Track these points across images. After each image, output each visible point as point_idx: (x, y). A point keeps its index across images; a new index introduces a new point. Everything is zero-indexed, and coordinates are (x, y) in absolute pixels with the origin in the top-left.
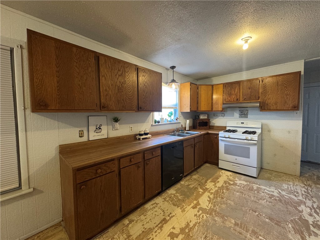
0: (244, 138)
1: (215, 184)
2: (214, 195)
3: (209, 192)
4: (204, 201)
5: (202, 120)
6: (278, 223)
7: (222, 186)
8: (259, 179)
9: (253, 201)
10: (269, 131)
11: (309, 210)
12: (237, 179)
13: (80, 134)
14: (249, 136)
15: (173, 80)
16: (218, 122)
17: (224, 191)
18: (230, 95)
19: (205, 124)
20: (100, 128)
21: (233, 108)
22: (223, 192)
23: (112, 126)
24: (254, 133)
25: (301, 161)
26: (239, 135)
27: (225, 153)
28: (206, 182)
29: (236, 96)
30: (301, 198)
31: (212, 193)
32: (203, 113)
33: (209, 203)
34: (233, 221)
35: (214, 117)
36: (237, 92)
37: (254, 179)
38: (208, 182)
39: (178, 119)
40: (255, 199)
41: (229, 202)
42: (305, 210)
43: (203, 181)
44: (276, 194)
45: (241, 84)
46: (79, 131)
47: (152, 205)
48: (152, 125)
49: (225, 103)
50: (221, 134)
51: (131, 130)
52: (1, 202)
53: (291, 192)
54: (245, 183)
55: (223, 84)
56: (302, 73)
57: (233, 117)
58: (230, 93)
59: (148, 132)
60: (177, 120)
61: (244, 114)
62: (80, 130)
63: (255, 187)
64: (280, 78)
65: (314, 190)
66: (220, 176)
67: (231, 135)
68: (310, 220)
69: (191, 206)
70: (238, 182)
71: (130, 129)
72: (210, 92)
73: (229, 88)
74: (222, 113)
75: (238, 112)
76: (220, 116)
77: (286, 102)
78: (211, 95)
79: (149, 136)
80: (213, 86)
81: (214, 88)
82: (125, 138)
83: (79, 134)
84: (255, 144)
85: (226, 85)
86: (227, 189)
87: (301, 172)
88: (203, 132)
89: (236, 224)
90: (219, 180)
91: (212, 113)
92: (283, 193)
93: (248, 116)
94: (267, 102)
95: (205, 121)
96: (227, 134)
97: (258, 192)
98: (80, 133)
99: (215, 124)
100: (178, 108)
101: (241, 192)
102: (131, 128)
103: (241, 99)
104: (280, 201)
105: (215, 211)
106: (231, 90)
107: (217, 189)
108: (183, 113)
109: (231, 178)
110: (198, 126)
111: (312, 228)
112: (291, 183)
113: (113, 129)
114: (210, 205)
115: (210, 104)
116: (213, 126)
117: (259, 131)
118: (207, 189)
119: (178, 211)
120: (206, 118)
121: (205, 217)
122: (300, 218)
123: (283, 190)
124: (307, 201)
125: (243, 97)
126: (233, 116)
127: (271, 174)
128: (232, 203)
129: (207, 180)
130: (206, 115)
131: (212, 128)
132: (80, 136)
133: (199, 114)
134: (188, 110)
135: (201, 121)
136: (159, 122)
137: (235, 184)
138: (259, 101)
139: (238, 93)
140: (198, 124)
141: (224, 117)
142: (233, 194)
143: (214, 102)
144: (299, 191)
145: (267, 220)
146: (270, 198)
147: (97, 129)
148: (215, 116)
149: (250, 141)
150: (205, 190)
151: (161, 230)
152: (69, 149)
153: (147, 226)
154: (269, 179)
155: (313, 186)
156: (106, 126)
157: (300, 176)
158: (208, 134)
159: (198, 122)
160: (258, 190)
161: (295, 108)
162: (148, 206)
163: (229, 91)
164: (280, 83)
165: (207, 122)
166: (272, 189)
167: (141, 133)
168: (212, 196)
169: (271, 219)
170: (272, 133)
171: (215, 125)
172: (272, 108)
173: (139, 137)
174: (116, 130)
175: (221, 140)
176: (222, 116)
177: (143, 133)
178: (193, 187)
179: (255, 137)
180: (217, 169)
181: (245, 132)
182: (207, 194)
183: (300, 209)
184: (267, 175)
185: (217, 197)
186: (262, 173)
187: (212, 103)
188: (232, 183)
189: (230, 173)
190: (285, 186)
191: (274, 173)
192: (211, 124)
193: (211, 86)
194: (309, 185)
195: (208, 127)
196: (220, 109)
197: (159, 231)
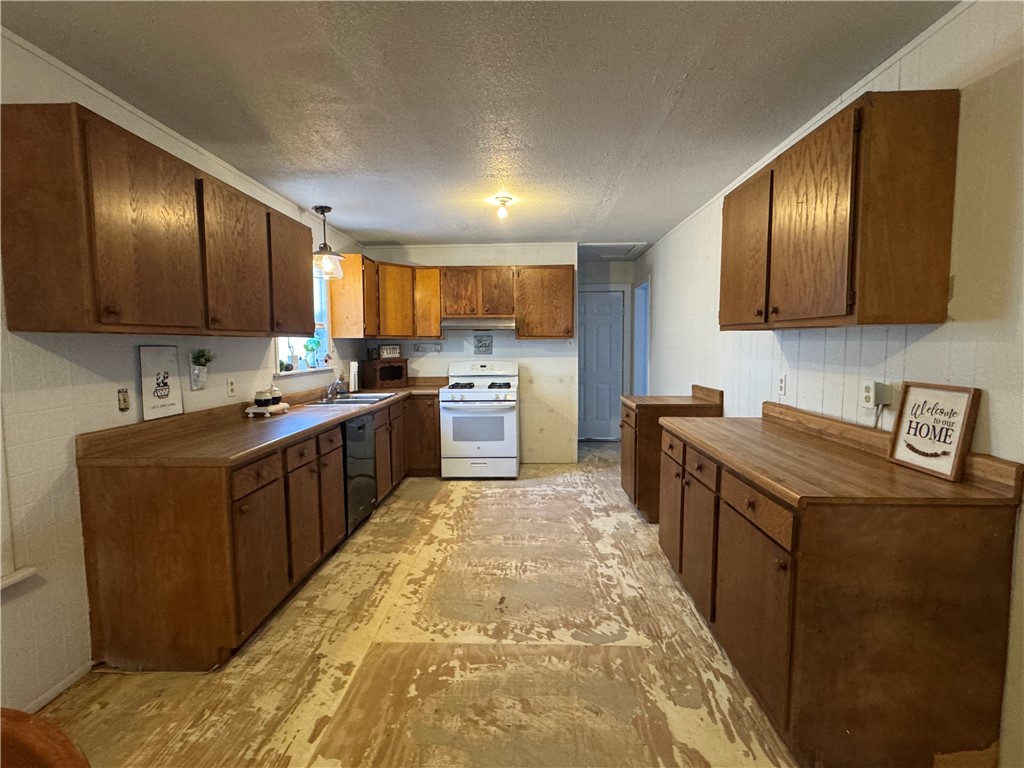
0: (493, 397)
1: (449, 505)
2: (455, 518)
3: (443, 517)
4: (441, 530)
5: (388, 361)
6: (558, 520)
7: (463, 504)
8: (523, 479)
9: (520, 509)
10: (531, 381)
11: (590, 498)
12: (484, 489)
13: (122, 402)
14: (502, 393)
15: (325, 244)
16: (424, 366)
17: (471, 509)
18: (457, 297)
19: (396, 373)
20: (166, 384)
21: (460, 331)
22: (469, 512)
23: (187, 378)
24: (508, 386)
25: (579, 441)
26: (481, 391)
27: (454, 440)
28: (427, 507)
29: (471, 303)
30: (580, 488)
31: (449, 519)
32: (393, 341)
33: (453, 531)
34: (501, 537)
35: (416, 353)
36: (472, 293)
37: (512, 483)
38: (431, 505)
39: (330, 358)
40: (523, 506)
41: (485, 520)
42: (586, 499)
43: (422, 506)
44: (549, 492)
45: (480, 273)
46: (119, 392)
47: (337, 566)
48: (276, 377)
49: (446, 316)
50: (445, 393)
51: (232, 390)
52: (3, 590)
53: (568, 485)
54: (501, 491)
55: (441, 268)
56: (576, 268)
57: (461, 353)
58: (457, 293)
59: (278, 394)
60: (326, 361)
61: (484, 347)
62: (120, 388)
63: (518, 491)
64: (546, 272)
65: (596, 475)
66: (452, 492)
67: (466, 394)
68: (592, 507)
69: (423, 542)
70: (489, 492)
71: (230, 387)
72: (408, 286)
73: (454, 282)
74: (437, 341)
75: (472, 340)
76: (431, 351)
77: (555, 322)
78: (409, 294)
79: (282, 405)
80: (413, 269)
81: (418, 277)
82: (223, 415)
83: (119, 400)
84: (513, 408)
85: (447, 272)
86: (474, 506)
87: (579, 457)
88: (402, 394)
89: (505, 539)
90: (451, 498)
91: (414, 341)
92: (560, 488)
93: (494, 349)
94: (526, 321)
95: (396, 365)
96: (458, 394)
97: (525, 497)
98: (121, 398)
99: (418, 372)
100: (325, 326)
101: (498, 504)
102: (232, 384)
103: (480, 310)
104: (556, 498)
105: (468, 536)
106: (458, 286)
107: (455, 510)
108: (339, 343)
109: (473, 489)
110: (378, 379)
111: (594, 513)
112: (567, 474)
113: (195, 388)
114: (456, 533)
115: (410, 319)
116: (415, 378)
117: (514, 382)
118: (436, 516)
119: (402, 556)
120: (398, 355)
121: (456, 547)
122: (582, 509)
123: (557, 485)
124: (589, 489)
125: (484, 306)
126: (461, 349)
127: (537, 469)
128: (491, 520)
129: (429, 503)
130: (398, 347)
131: (412, 382)
132: (122, 406)
133: (379, 347)
134: (358, 333)
135: (387, 365)
136: (288, 368)
137: (484, 496)
138: (514, 316)
139: (474, 296)
140: (378, 374)
141: (442, 353)
142: (487, 508)
143: (419, 312)
144: (578, 481)
145: (545, 522)
146: (543, 498)
147: (158, 385)
148: (418, 350)
149: (503, 403)
150: (434, 518)
151: (390, 584)
152: (103, 447)
153: (358, 590)
154: (536, 476)
155: (594, 471)
156: (178, 378)
157: (579, 461)
158: (410, 397)
159: (379, 367)
160: (524, 494)
161: (569, 333)
162: (328, 570)
163: (453, 290)
164: (546, 283)
165: (400, 368)
166: (544, 487)
167: (263, 398)
168: (452, 522)
169: (548, 519)
170: (534, 385)
171: (419, 375)
172: (535, 332)
173: (261, 410)
174: (201, 389)
175: (445, 408)
176: (436, 350)
177: (269, 396)
178: (406, 521)
179: (511, 394)
180: (440, 482)
181: (492, 386)
182: (440, 522)
183: (580, 499)
184: (533, 472)
185: (462, 520)
186: (523, 471)
187: (414, 315)
188: (478, 496)
189: (470, 483)
190: (560, 480)
191: (542, 467)
192: (410, 374)
193: (410, 270)
194: (590, 472)
195: (403, 379)
196: (435, 332)
197: (385, 587)
